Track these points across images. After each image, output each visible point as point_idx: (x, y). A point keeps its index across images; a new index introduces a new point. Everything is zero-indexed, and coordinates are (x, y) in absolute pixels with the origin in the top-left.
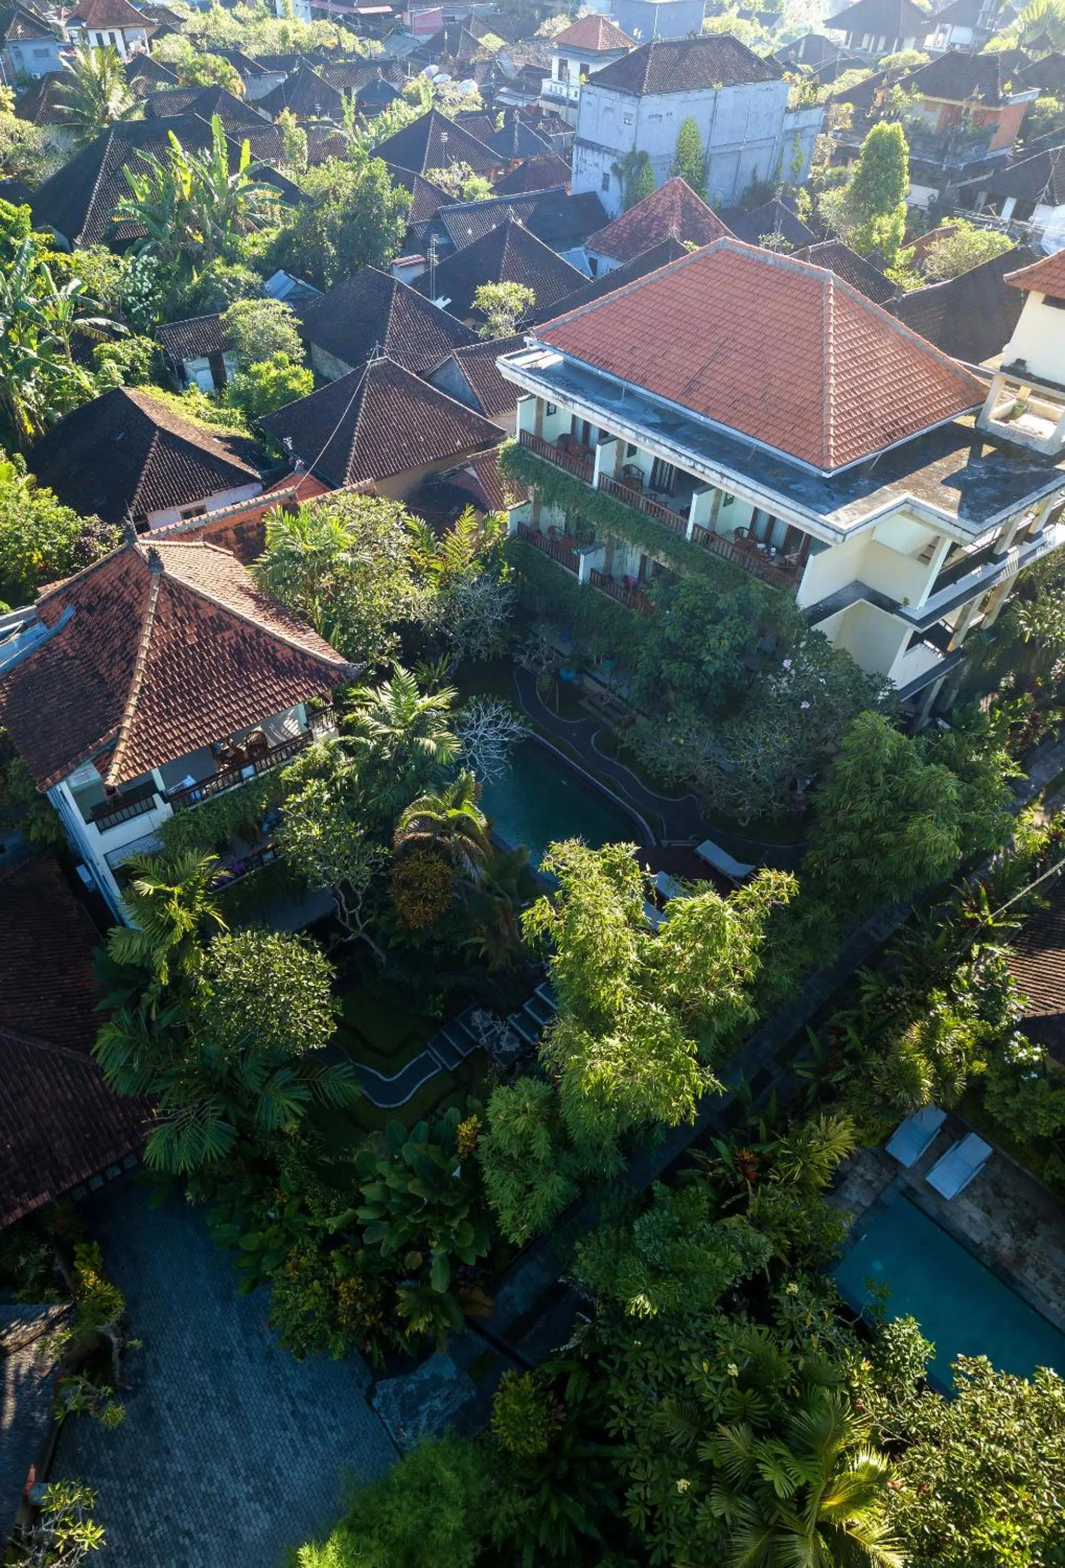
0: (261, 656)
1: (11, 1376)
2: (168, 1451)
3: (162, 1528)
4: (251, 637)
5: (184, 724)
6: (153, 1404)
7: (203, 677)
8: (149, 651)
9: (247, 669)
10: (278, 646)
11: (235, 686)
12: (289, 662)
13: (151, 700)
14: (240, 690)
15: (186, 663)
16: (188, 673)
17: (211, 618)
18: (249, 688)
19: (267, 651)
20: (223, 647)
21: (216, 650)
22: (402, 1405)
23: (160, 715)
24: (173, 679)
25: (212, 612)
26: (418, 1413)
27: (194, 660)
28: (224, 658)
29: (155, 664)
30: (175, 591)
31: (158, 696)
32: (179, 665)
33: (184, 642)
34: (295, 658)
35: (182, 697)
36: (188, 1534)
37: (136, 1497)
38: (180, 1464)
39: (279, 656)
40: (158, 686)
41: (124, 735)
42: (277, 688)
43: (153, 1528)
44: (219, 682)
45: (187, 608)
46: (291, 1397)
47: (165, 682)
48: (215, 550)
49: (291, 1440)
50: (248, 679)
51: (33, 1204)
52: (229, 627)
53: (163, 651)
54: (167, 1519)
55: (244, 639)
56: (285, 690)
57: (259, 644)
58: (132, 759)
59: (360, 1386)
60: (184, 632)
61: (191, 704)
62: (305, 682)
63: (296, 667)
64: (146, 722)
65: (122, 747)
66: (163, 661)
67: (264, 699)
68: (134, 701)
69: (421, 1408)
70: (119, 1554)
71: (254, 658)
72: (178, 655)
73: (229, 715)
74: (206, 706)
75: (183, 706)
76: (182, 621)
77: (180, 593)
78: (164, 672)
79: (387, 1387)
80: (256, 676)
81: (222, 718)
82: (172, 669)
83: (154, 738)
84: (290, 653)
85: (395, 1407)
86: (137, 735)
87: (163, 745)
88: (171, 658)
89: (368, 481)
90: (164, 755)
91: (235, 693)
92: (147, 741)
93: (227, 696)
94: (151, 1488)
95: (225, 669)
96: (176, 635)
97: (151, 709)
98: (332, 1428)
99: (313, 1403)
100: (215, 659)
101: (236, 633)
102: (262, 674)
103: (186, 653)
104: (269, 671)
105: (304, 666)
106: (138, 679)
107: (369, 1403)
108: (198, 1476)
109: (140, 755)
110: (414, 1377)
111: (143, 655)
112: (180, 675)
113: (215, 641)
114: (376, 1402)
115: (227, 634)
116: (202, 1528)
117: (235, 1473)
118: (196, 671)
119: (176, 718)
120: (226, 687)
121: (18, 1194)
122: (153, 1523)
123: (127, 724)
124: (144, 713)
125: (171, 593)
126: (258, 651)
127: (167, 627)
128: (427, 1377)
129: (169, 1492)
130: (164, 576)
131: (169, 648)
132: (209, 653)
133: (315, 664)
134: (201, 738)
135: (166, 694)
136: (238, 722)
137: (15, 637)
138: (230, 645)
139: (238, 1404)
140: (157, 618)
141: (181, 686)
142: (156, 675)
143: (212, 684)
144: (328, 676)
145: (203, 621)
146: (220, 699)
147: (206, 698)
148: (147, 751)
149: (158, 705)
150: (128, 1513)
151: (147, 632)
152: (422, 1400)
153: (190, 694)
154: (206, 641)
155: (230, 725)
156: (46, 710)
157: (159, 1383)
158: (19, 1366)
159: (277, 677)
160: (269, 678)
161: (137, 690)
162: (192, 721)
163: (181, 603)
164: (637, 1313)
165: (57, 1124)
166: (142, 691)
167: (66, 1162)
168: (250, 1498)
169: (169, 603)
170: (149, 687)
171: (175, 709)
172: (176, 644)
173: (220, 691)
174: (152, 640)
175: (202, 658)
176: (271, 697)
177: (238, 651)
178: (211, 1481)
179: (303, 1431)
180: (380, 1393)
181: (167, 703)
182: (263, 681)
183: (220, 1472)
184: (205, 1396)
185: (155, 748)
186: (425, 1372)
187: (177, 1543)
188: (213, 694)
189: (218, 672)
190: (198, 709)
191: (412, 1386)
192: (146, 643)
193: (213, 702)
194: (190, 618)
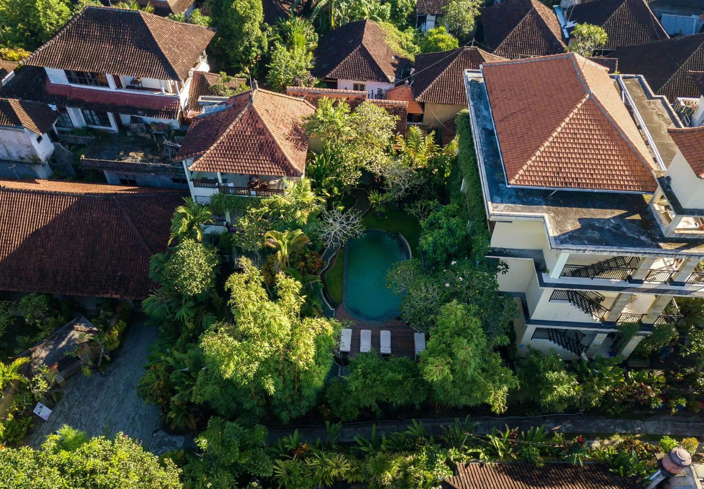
0: (269, 151)
1: (69, 336)
2: (97, 399)
3: (77, 416)
4: (270, 142)
5: (227, 162)
6: (105, 383)
7: (244, 148)
8: (231, 130)
9: (261, 153)
10: (278, 150)
11: (253, 157)
12: (278, 159)
13: (221, 147)
14: (254, 159)
15: (241, 140)
16: (239, 144)
17: (260, 129)
18: (258, 160)
19: (273, 150)
20: (257, 141)
21: (254, 141)
22: (160, 442)
23: (221, 154)
24: (233, 144)
25: (261, 126)
26: (162, 448)
27: (244, 141)
28: (255, 145)
29: (230, 136)
30: (253, 113)
31: (225, 147)
32: (238, 140)
33: (245, 133)
34: (282, 158)
35: (233, 152)
36: (81, 423)
37: (80, 403)
38: (96, 404)
39: (276, 154)
40: (227, 144)
41: (205, 155)
42: (267, 166)
43: (76, 414)
44: (248, 153)
45: (253, 121)
46: (137, 413)
47: (230, 143)
48: (307, 104)
49: (126, 424)
50: (259, 157)
51: (114, 296)
52: (264, 134)
53: (236, 133)
54: (81, 415)
55: (267, 142)
56: (270, 168)
57: (271, 146)
58: (203, 164)
59: (156, 427)
60: (247, 129)
61: (234, 156)
62: (279, 169)
63: (280, 162)
64: (215, 154)
65: (201, 159)
66: (234, 136)
67: (260, 167)
68: (215, 145)
69: (164, 447)
70: (64, 413)
71: (266, 150)
72: (240, 136)
73: (244, 167)
74: (239, 159)
75: (231, 155)
76: (248, 125)
77: (254, 114)
78: (232, 140)
79: (161, 433)
80: (263, 157)
81: (241, 166)
82: (235, 140)
83: (214, 161)
84: (281, 155)
85: (158, 440)
86: (210, 157)
87: (215, 165)
88: (237, 136)
89: (405, 102)
90: (213, 169)
91: (251, 160)
92: (211, 161)
93: (248, 159)
94: (84, 404)
95: (254, 149)
96: (243, 129)
97: (220, 151)
98: (138, 431)
99: (140, 420)
100: (252, 144)
101: (265, 138)
102: (266, 158)
103: (243, 137)
104: (269, 158)
105: (283, 163)
106: (221, 138)
107: (154, 433)
108: (97, 411)
109: (206, 164)
110: (170, 437)
111: (228, 131)
112: (236, 144)
113: (256, 137)
114: (155, 435)
115: (261, 137)
116: (85, 425)
117: (105, 419)
118: (243, 145)
119: (226, 158)
120: (250, 156)
121: (112, 290)
122: (77, 413)
123: (208, 152)
124: (217, 151)
125: (251, 113)
126: (270, 149)
127: (242, 124)
128: (173, 440)
129: (88, 409)
130: (251, 106)
131: (239, 132)
132: (251, 141)
133: (287, 164)
134: (229, 170)
135: (228, 148)
136: (245, 171)
137: (216, 106)
138: (260, 142)
139: (123, 402)
140: (241, 120)
141: (234, 148)
142: (229, 140)
143: (245, 153)
144: (289, 171)
145: (256, 128)
146: (245, 159)
147: (240, 156)
148: (209, 165)
149: (223, 151)
150: (74, 405)
151: (234, 123)
152: (166, 445)
153: (236, 152)
154: (253, 136)
155: (242, 170)
156: (199, 135)
157: (111, 379)
158: (73, 335)
159: (271, 161)
160: (267, 161)
161: (219, 142)
162: (230, 162)
163: (252, 118)
164: (198, 443)
165: (136, 277)
166: (220, 143)
167: (130, 291)
168: (102, 428)
169: (248, 116)
170: (224, 143)
171: (228, 155)
172: (242, 132)
173: (247, 156)
174: (234, 127)
175: (248, 141)
176: (264, 168)
177: (262, 145)
178: (99, 415)
179: (131, 424)
180: (158, 433)
181: (226, 151)
182: (264, 161)
183: (103, 415)
184: (118, 392)
185: (212, 165)
186: (174, 439)
187: (77, 423)
188: (244, 156)
189: (250, 149)
190: (235, 159)
191: (167, 439)
192: (231, 127)
193: (242, 159)
194: (252, 125)
